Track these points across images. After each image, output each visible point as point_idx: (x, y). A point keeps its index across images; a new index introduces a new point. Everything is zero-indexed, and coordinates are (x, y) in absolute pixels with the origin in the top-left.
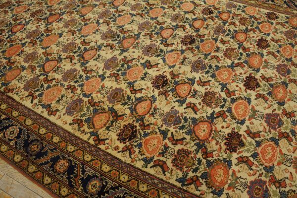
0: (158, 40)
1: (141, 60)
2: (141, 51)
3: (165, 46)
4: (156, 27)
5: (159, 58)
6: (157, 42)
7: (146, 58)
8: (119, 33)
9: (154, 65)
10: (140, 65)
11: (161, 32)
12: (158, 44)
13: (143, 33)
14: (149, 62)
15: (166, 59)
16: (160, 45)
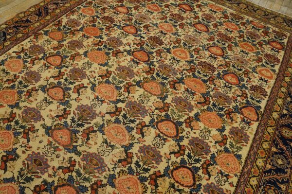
0: (56, 179)
1: (23, 149)
2: (40, 151)
3: (37, 186)
4: (86, 179)
5: (16, 175)
6: (50, 176)
7: (23, 157)
8: (86, 126)
9: (6, 165)
10: (15, 147)
11: (73, 186)
12: (45, 176)
13: (77, 158)
14: (14, 160)
15: (9, 184)
16: (41, 180)
